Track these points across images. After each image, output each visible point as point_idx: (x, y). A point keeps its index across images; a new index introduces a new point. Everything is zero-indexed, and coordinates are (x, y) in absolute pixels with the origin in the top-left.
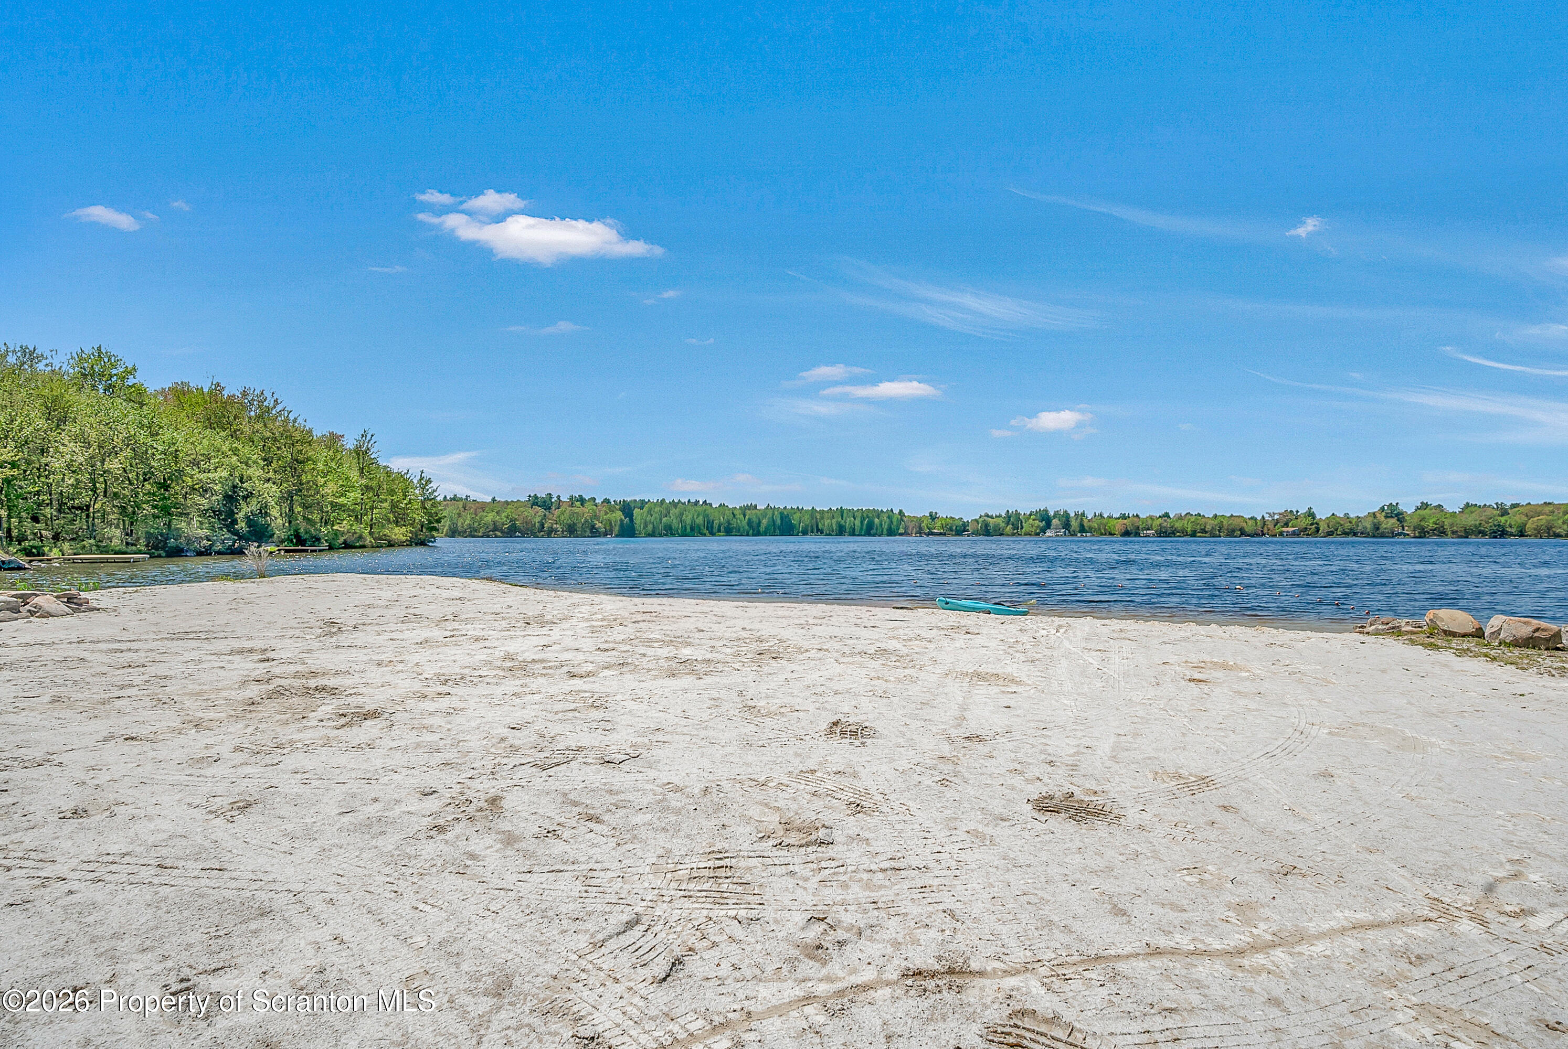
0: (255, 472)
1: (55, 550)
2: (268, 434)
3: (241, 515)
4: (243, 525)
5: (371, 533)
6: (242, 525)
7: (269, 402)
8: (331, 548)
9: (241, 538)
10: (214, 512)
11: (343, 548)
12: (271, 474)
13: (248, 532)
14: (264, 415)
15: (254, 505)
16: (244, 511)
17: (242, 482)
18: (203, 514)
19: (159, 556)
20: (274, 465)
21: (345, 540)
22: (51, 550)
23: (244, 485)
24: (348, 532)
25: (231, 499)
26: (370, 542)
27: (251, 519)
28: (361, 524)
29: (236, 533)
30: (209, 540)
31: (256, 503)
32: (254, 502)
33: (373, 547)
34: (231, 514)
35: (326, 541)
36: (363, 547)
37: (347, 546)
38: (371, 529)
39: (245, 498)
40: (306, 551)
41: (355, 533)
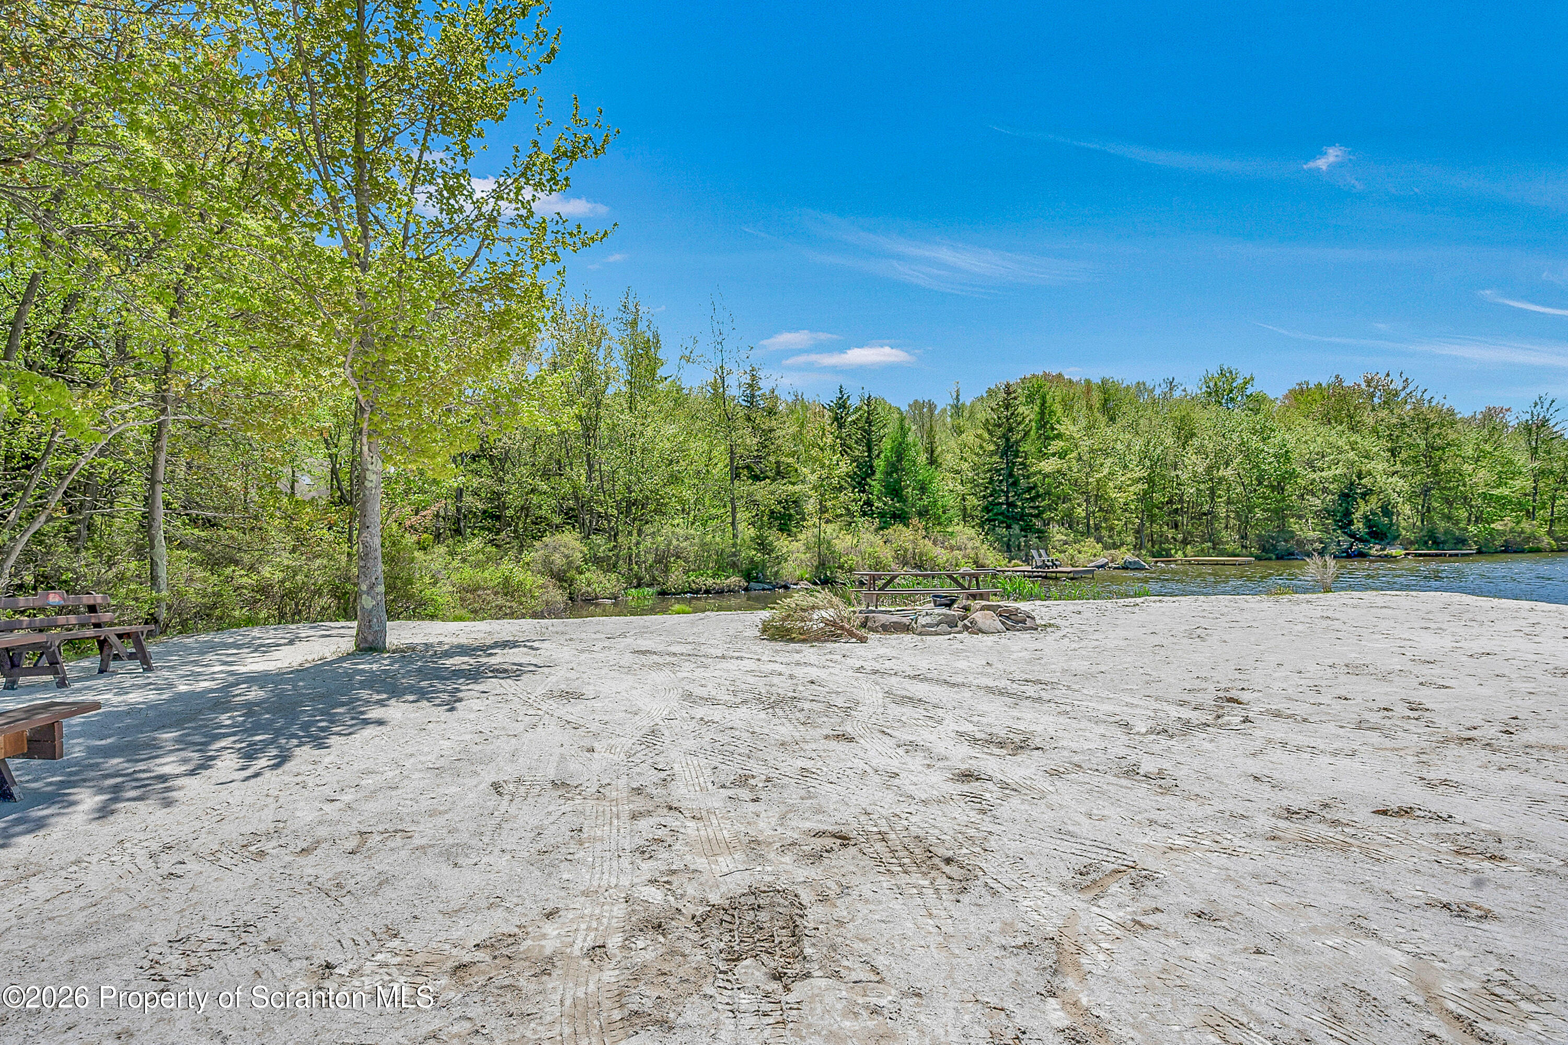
0: (1379, 466)
1: (1180, 553)
2: (1394, 421)
3: (1358, 515)
4: (1361, 525)
5: (1550, 533)
6: (1358, 526)
7: (1397, 384)
8: (1480, 552)
9: (1361, 540)
10: (1328, 512)
11: (1502, 552)
12: (1398, 467)
13: (1368, 534)
14: (1390, 399)
15: (1374, 503)
16: (1361, 510)
17: (1360, 478)
18: (1317, 514)
19: (1270, 559)
20: (1404, 455)
21: (1505, 541)
22: (1176, 553)
23: (1363, 481)
24: (1511, 531)
25: (1347, 496)
26: (1549, 543)
27: (1370, 520)
28: (1533, 520)
29: (1352, 536)
30: (1321, 543)
31: (1375, 501)
32: (1373, 499)
33: (1553, 551)
34: (1347, 514)
35: (1475, 542)
36: (1538, 550)
37: (1508, 549)
38: (1551, 526)
39: (1364, 495)
40: (1445, 555)
41: (1522, 532)
